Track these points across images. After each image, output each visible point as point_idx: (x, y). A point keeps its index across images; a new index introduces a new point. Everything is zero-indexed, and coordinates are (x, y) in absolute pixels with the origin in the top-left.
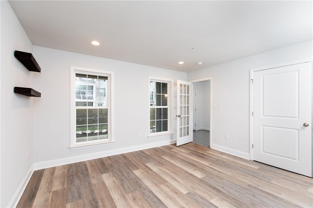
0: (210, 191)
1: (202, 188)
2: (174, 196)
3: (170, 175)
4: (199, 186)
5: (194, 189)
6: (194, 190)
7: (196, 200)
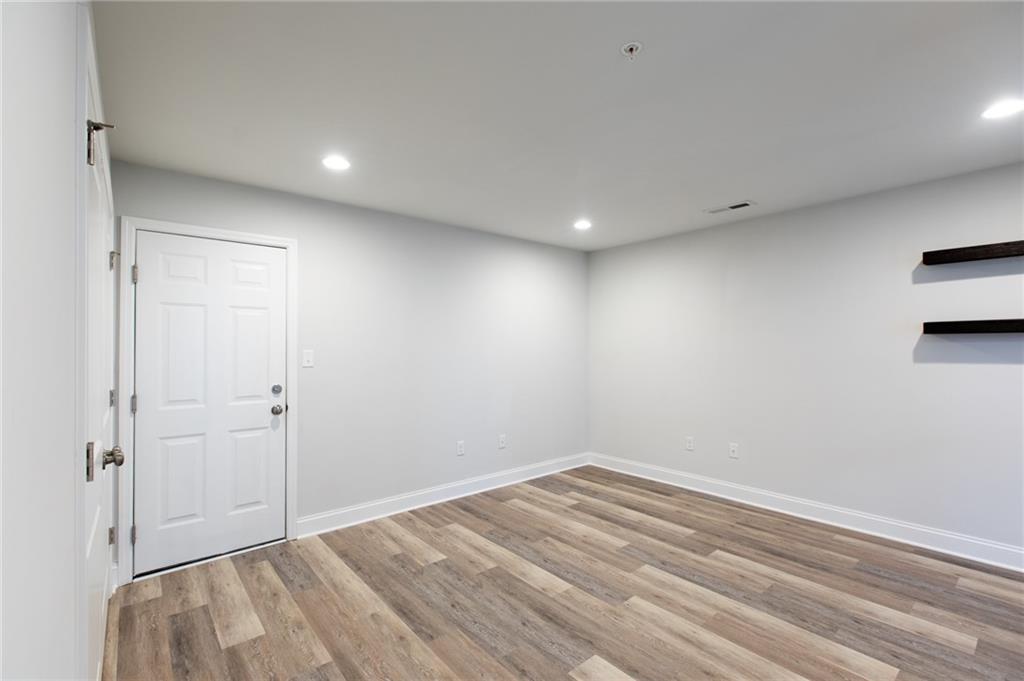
0: (568, 609)
1: (588, 615)
2: (660, 590)
3: (716, 656)
4: (597, 621)
5: (611, 611)
6: (612, 608)
7: (604, 585)
